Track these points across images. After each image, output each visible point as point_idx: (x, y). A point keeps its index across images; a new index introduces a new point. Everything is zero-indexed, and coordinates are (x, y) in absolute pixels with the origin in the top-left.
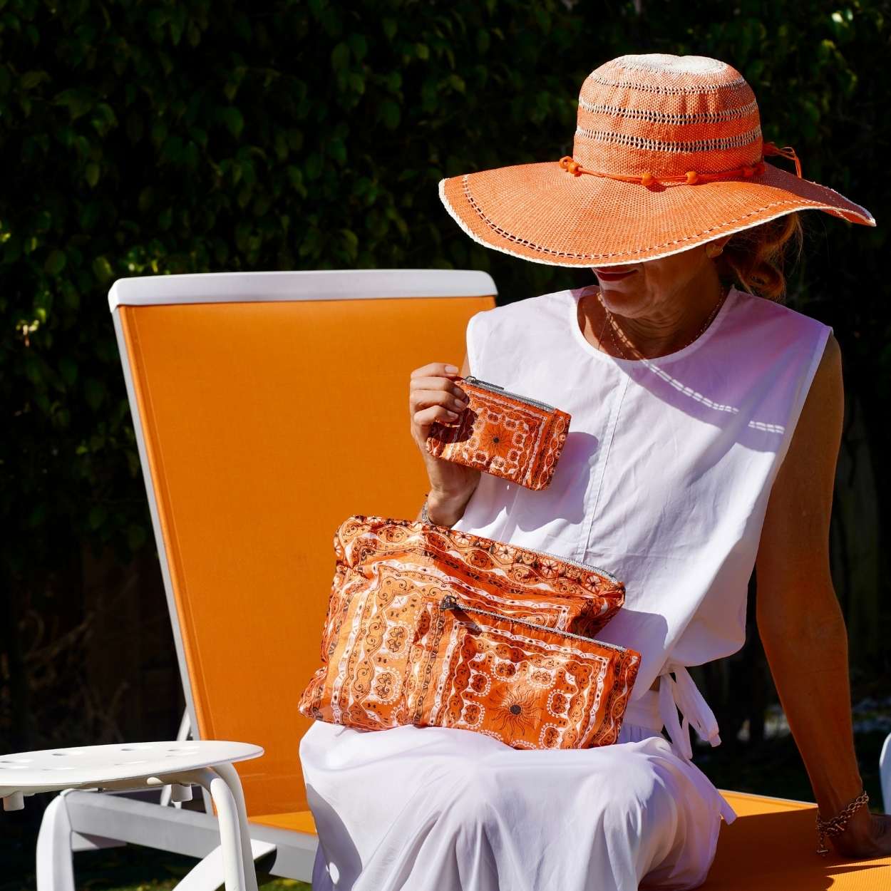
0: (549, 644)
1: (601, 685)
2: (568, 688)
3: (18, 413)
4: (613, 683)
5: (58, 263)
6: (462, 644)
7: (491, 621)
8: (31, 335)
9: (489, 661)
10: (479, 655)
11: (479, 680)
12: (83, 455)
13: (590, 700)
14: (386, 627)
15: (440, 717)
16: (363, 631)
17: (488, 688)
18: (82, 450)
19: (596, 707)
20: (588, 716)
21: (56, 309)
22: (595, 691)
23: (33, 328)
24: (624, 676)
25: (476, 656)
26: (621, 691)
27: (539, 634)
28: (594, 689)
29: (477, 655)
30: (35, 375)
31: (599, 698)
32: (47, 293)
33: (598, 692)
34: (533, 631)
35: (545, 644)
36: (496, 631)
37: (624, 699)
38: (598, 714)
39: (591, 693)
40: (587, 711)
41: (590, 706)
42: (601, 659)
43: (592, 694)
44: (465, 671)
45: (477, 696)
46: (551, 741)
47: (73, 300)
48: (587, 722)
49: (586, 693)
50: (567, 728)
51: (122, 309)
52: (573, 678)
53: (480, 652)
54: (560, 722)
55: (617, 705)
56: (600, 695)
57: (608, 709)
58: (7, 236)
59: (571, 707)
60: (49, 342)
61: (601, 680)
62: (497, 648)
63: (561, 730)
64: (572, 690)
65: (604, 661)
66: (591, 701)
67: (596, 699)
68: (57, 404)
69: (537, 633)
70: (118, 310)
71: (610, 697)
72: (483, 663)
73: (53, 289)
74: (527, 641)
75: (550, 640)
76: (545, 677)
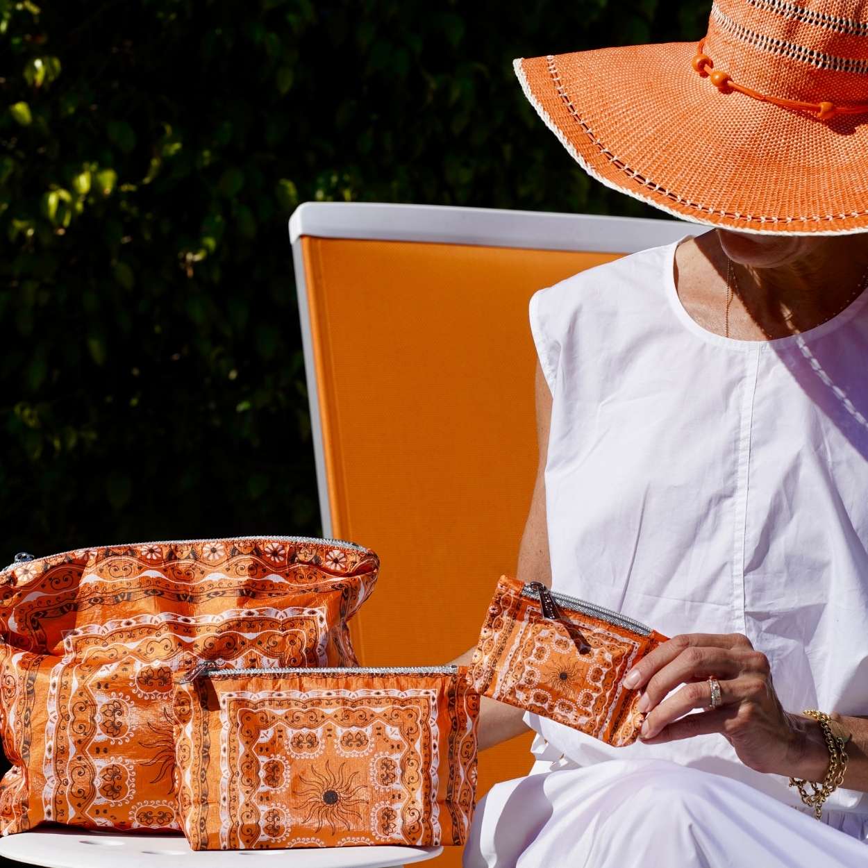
0: (354, 691)
1: (435, 730)
2: (393, 747)
3: (176, 357)
4: (450, 724)
5: (234, 182)
6: (238, 725)
7: (270, 682)
8: (195, 265)
9: (280, 736)
10: (265, 732)
11: (273, 769)
12: (244, 412)
13: (426, 756)
14: (95, 705)
15: (234, 839)
16: (64, 717)
17: (287, 776)
18: (243, 406)
19: (435, 764)
20: (428, 778)
21: (229, 237)
22: (430, 741)
23: (198, 257)
24: (462, 707)
25: (262, 735)
26: (464, 729)
27: (337, 682)
28: (428, 737)
29: (262, 732)
30: (198, 312)
31: (437, 749)
32: (218, 219)
33: (434, 741)
34: (329, 680)
35: (348, 692)
36: (279, 695)
37: (471, 736)
38: (439, 771)
39: (425, 744)
40: (426, 771)
41: (428, 764)
42: (427, 693)
43: (426, 746)
44: (252, 762)
45: (275, 794)
46: (388, 827)
47: (248, 227)
48: (428, 786)
49: (418, 746)
50: (405, 801)
51: (306, 240)
52: (397, 730)
53: (265, 728)
54: (394, 797)
55: (465, 746)
56: (437, 744)
57: (452, 758)
58: (177, 146)
59: (404, 772)
60: (216, 276)
61: (434, 722)
62: (286, 717)
63: (398, 807)
64: (398, 747)
65: (432, 694)
66: (428, 756)
67: (434, 751)
68: (219, 350)
69: (335, 680)
70: (300, 241)
71: (451, 742)
72: (273, 741)
73: (226, 214)
74: (324, 695)
75: (354, 686)
76: (359, 740)
